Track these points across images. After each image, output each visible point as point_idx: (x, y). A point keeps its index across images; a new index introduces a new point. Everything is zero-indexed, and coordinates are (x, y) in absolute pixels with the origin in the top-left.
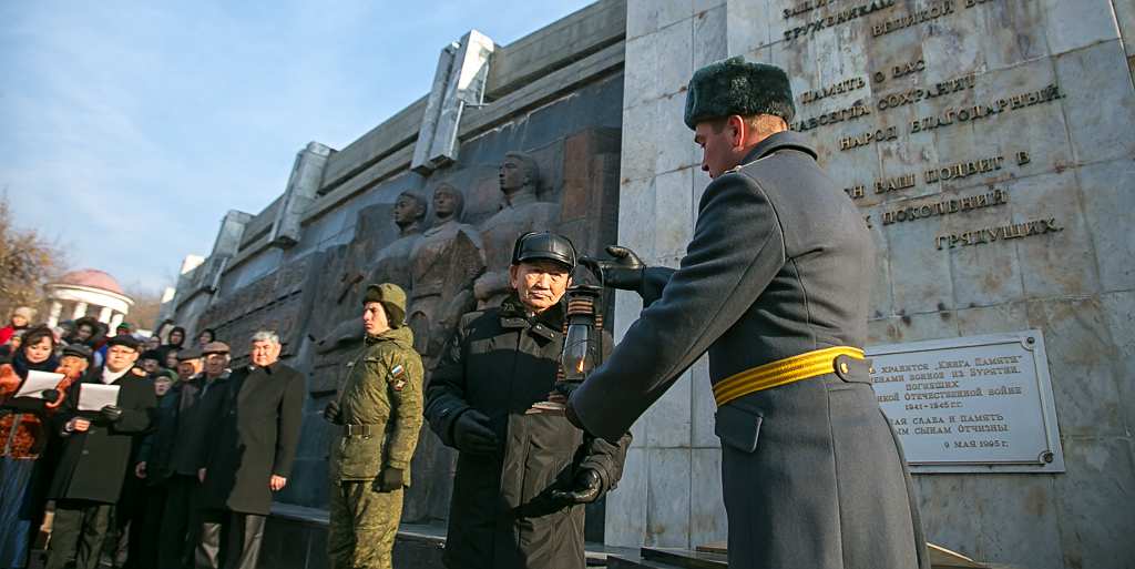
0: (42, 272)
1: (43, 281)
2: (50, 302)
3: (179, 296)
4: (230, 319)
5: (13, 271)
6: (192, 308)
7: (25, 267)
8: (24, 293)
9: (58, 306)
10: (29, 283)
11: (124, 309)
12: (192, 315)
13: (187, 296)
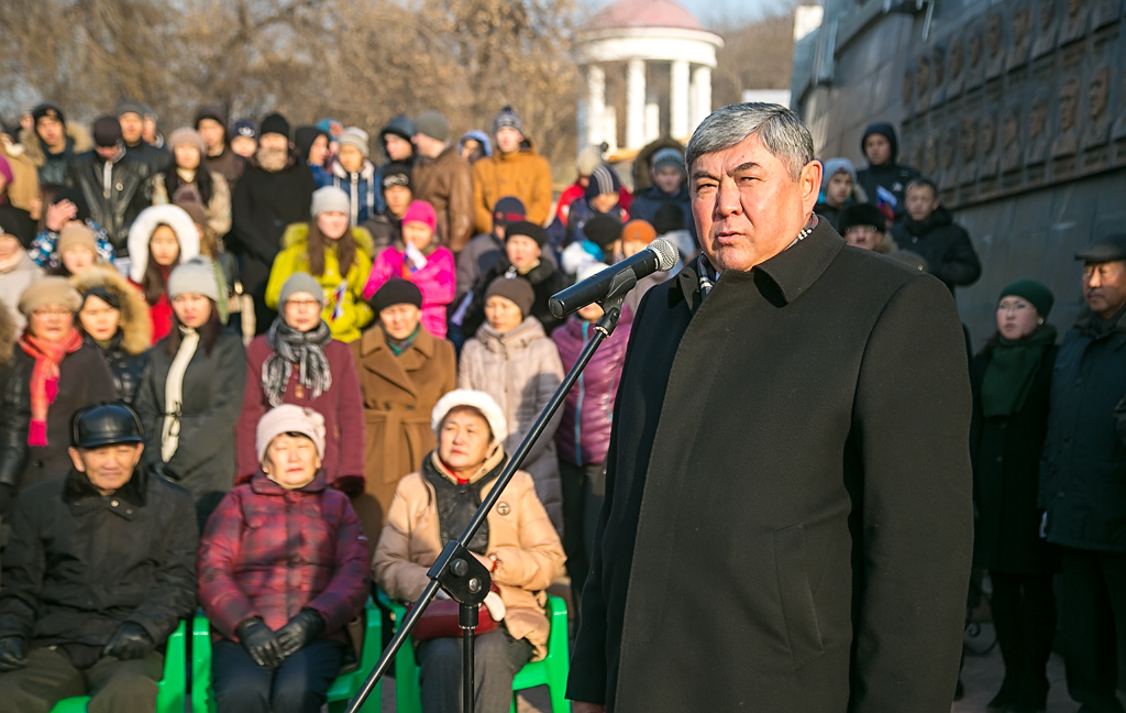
0: (559, 21)
1: (565, 33)
2: (584, 69)
3: (834, 27)
4: (992, 72)
5: (516, 30)
6: (872, 51)
7: (532, 19)
8: (545, 66)
9: (597, 75)
10: (546, 46)
11: (708, 57)
12: (879, 68)
13: (855, 26)
